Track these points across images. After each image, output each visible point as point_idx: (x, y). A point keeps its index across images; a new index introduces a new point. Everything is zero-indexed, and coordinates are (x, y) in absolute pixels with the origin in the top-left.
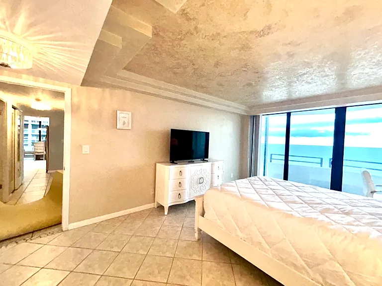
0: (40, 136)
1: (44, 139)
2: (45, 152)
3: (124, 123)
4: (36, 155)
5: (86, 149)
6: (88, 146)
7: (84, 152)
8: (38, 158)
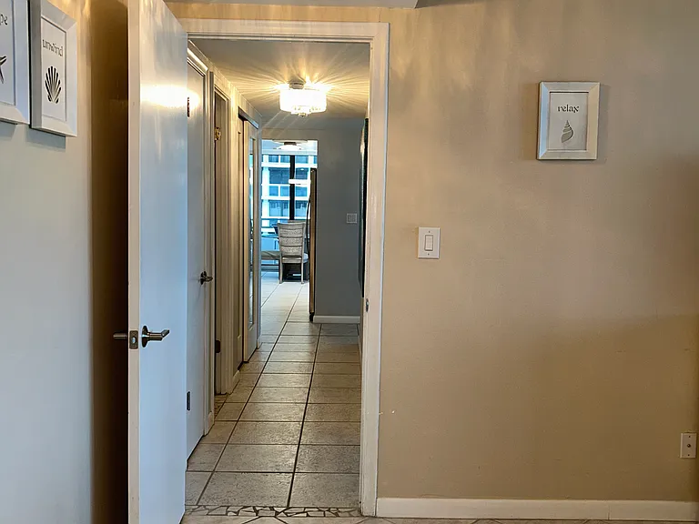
0: (293, 204)
1: (302, 214)
2: (306, 256)
3: (568, 134)
4: (286, 265)
5: (429, 241)
6: (436, 231)
7: (422, 254)
8: (289, 273)
